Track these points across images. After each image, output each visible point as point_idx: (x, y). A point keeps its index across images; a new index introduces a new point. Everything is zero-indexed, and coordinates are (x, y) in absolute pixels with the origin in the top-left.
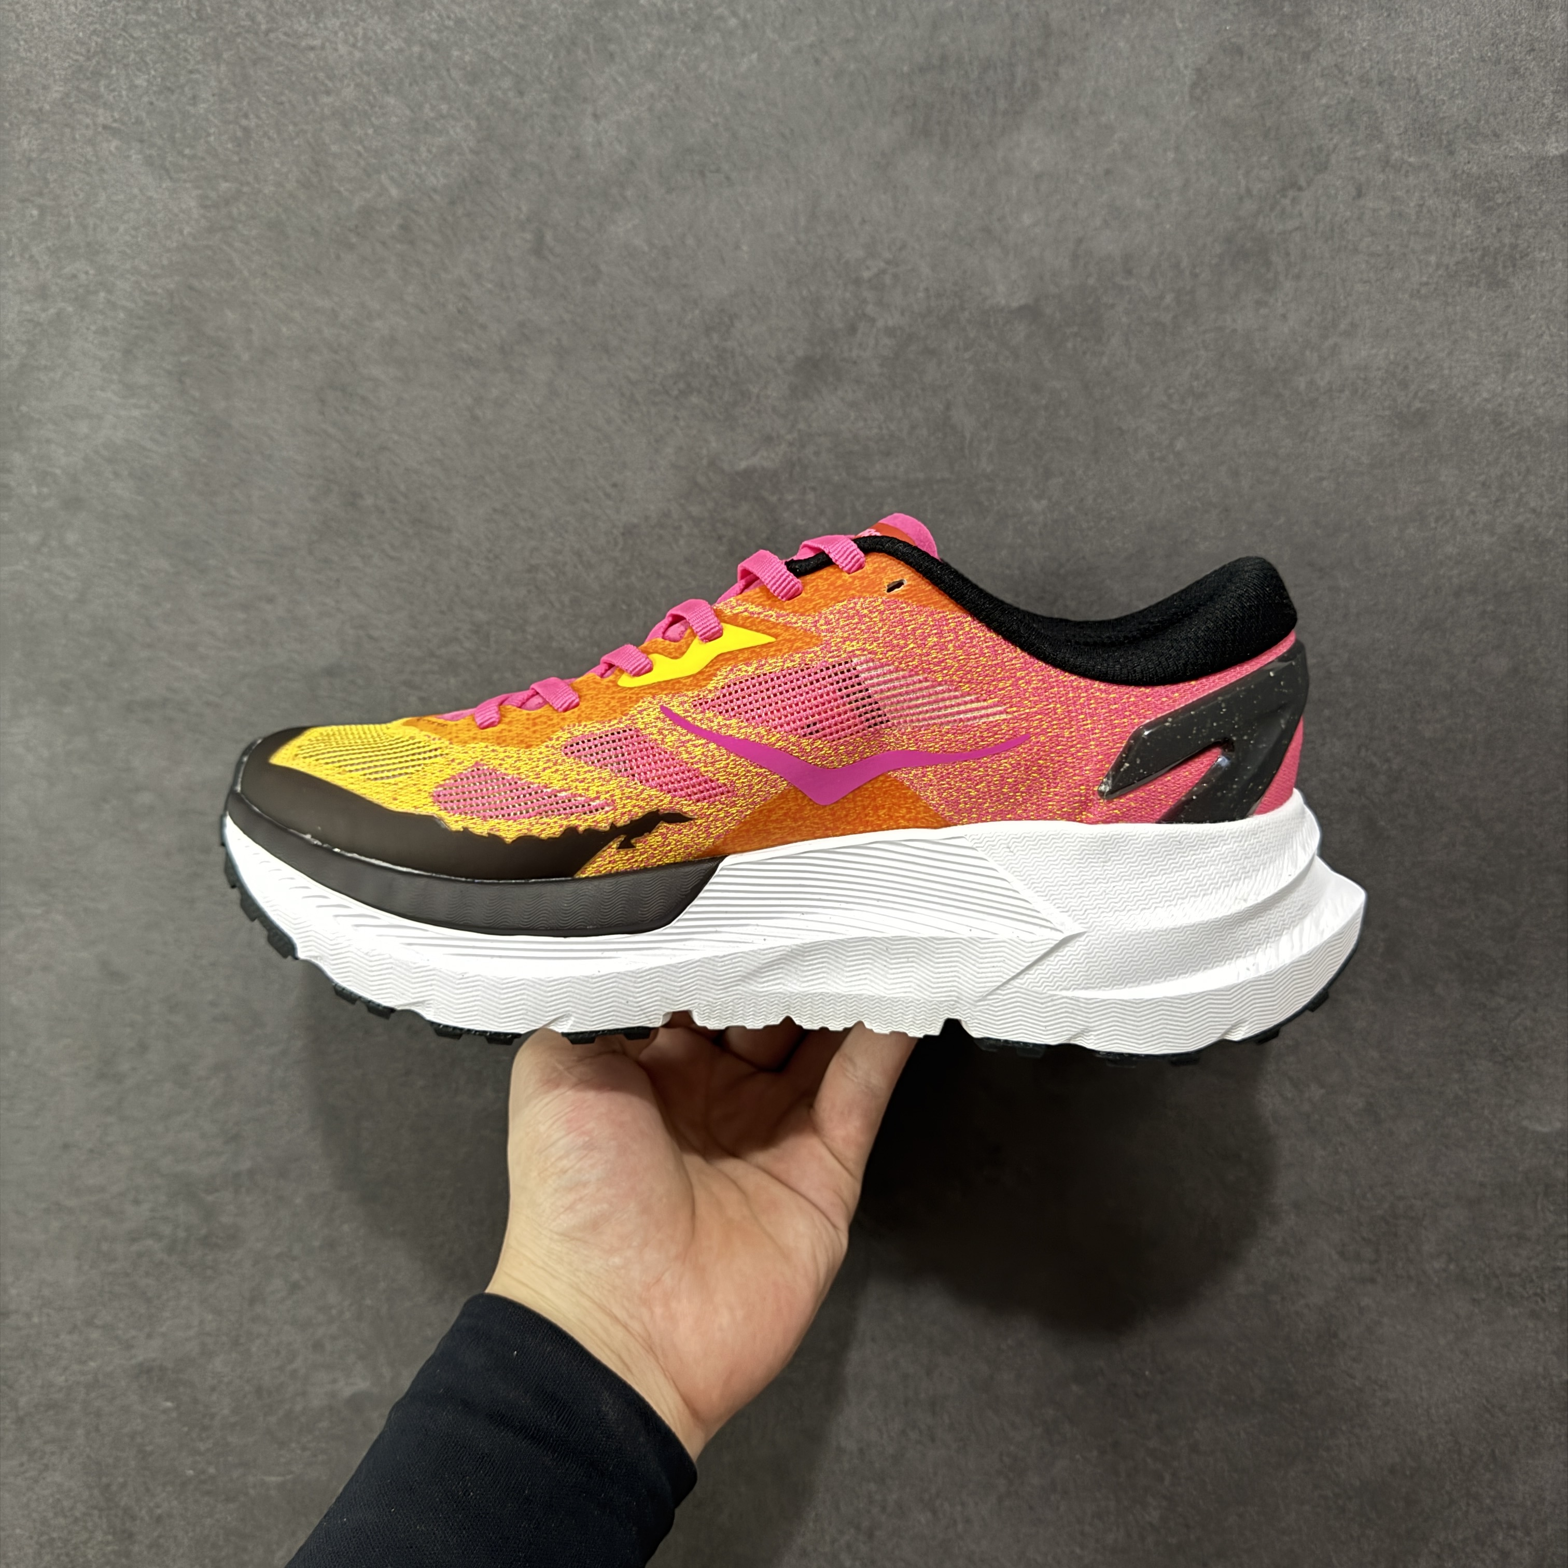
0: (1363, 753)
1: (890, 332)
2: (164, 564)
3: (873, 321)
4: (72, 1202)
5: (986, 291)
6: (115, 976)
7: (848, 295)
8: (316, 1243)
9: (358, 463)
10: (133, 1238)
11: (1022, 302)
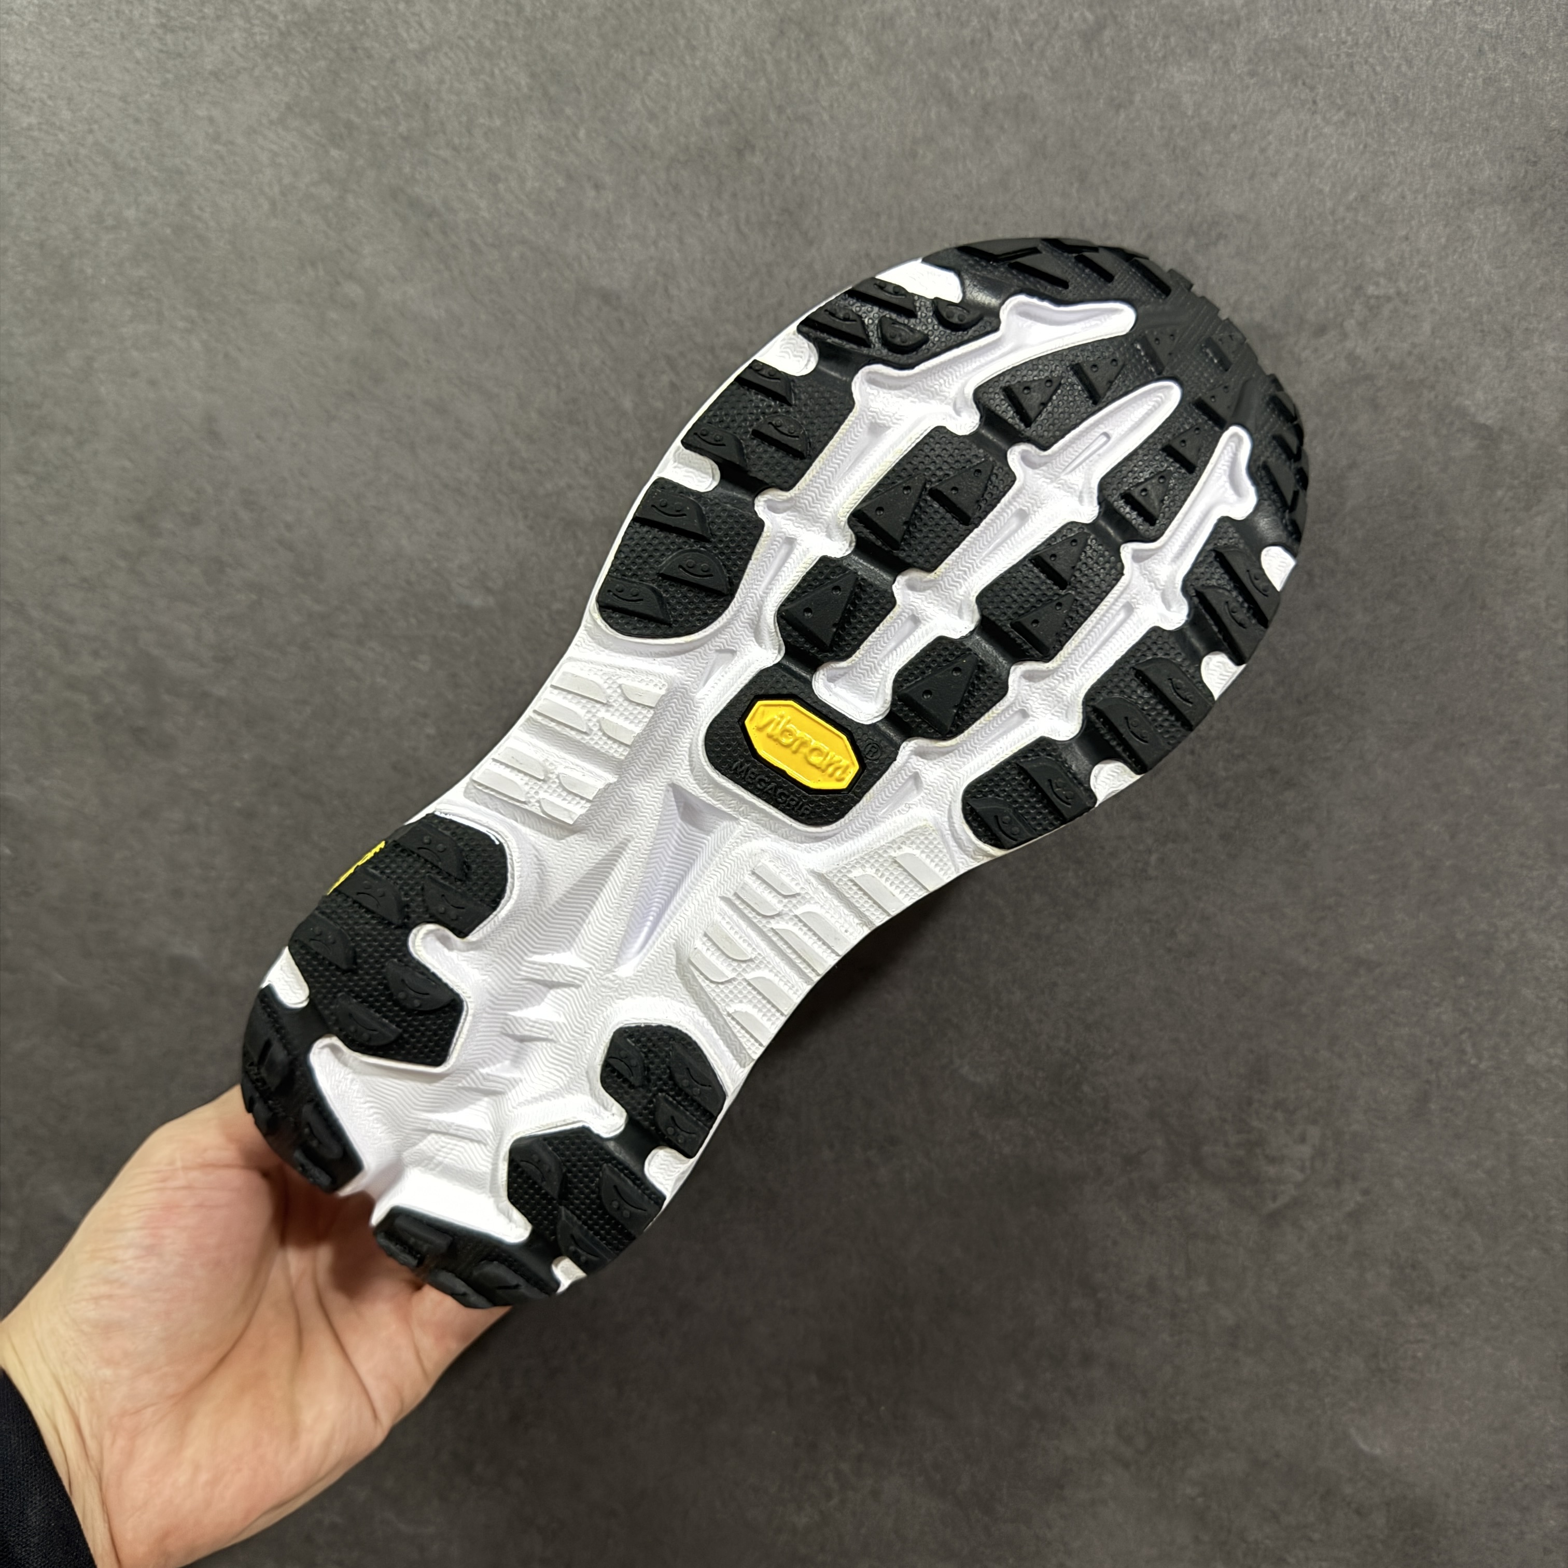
0: (1464, 1037)
1: (1352, 358)
2: (524, 80)
3: (1345, 336)
4: (36, 613)
5: (1466, 387)
6: (213, 436)
7: (1341, 296)
8: (238, 804)
9: (773, 116)
10: (72, 684)
11: (1489, 422)
